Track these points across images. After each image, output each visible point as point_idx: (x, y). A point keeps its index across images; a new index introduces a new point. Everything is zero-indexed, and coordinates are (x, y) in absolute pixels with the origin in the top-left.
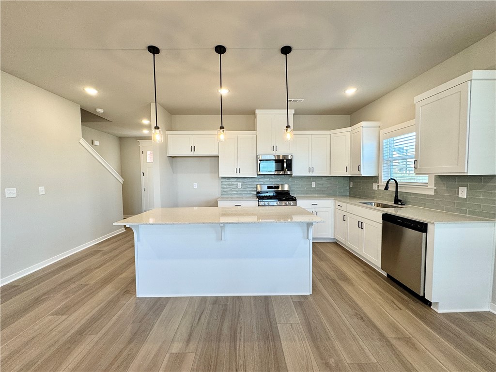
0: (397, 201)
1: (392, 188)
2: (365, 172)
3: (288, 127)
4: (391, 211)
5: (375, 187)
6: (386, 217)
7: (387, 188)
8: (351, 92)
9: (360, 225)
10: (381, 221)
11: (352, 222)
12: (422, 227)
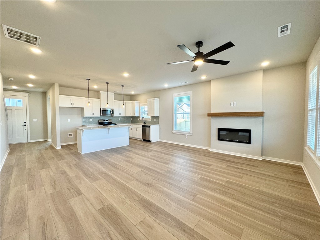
0: (144, 123)
1: (143, 120)
2: (136, 115)
3: (123, 104)
4: (143, 125)
5: (139, 120)
6: (143, 126)
7: (142, 120)
8: (133, 93)
9: (137, 130)
10: (142, 127)
11: (134, 129)
12: (149, 127)
